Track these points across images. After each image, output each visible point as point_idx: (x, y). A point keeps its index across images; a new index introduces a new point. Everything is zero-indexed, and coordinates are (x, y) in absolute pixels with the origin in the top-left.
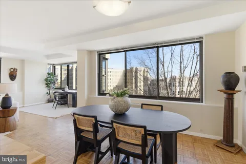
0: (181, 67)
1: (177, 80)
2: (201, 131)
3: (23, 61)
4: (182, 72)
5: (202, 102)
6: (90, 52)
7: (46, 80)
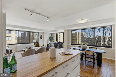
0: (104, 33)
1: (102, 39)
2: (111, 57)
3: (43, 33)
4: (105, 35)
5: (112, 48)
6: (68, 30)
7: (49, 39)
